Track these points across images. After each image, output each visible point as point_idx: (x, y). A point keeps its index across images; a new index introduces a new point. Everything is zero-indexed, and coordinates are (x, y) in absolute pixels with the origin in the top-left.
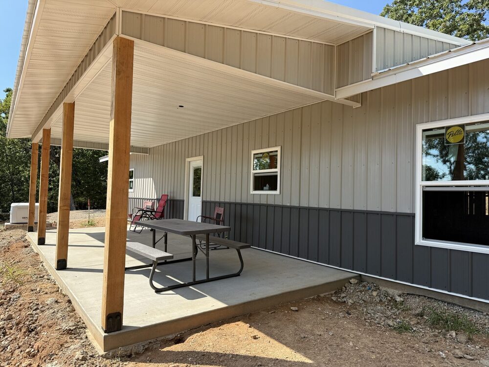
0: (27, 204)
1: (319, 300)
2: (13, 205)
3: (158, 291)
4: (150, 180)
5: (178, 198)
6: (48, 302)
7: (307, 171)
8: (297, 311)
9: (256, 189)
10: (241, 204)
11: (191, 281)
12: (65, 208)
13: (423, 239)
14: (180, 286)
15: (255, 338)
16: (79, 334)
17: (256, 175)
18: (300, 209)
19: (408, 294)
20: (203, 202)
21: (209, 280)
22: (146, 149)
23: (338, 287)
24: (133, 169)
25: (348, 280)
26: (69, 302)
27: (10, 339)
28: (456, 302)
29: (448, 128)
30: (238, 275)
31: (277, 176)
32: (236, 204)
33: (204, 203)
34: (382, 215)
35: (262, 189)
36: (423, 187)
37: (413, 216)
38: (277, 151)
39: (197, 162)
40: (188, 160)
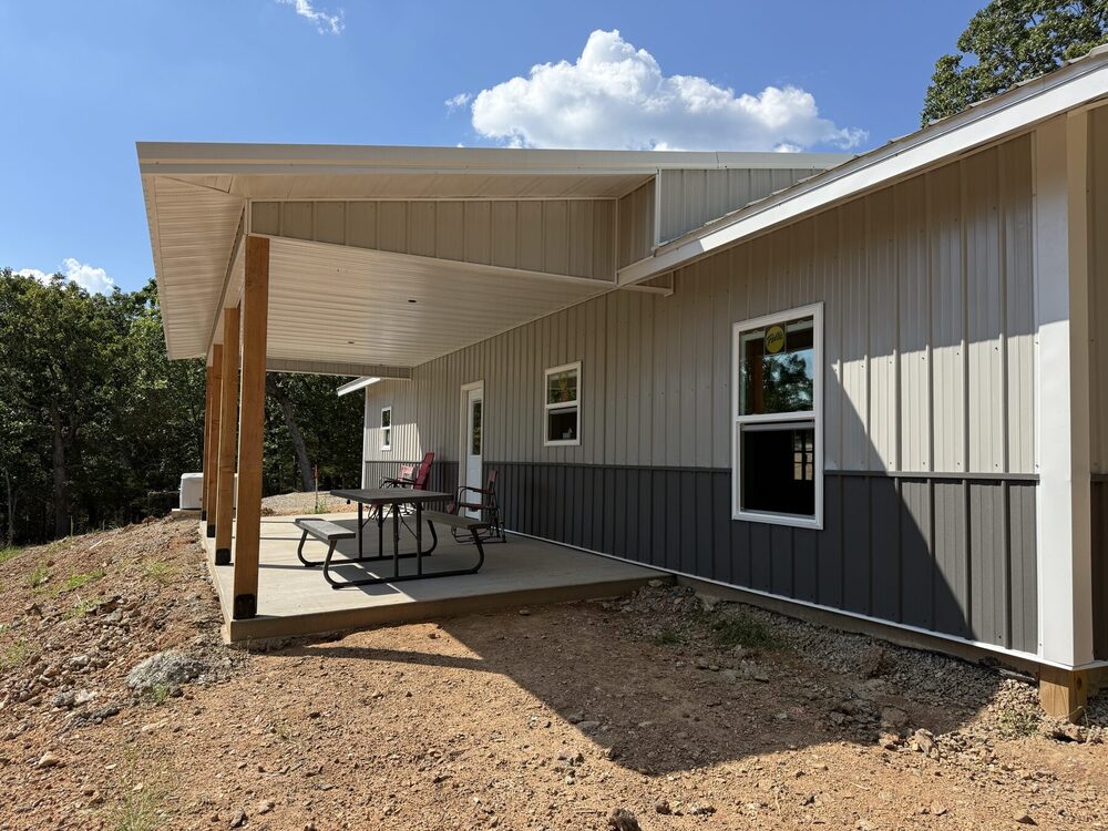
0: (201, 475)
1: (579, 606)
2: (184, 476)
3: (337, 586)
4: (413, 426)
5: (451, 460)
6: (188, 598)
7: (613, 403)
8: (527, 615)
9: (553, 437)
10: (533, 466)
11: (393, 575)
12: (229, 469)
13: (742, 510)
14: (375, 582)
15: (433, 637)
16: (212, 628)
17: (552, 412)
18: (604, 468)
19: (728, 602)
20: (483, 464)
21: (420, 577)
22: (407, 369)
23: (626, 590)
24: (390, 409)
25: (645, 582)
26: (217, 599)
27: (131, 635)
28: (780, 609)
29: (768, 328)
30: (474, 572)
31: (576, 413)
32: (526, 465)
33: (486, 466)
34: (697, 472)
35: (561, 438)
36: (741, 424)
37: (728, 472)
38: (576, 370)
39: (475, 392)
40: (464, 388)
